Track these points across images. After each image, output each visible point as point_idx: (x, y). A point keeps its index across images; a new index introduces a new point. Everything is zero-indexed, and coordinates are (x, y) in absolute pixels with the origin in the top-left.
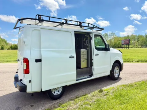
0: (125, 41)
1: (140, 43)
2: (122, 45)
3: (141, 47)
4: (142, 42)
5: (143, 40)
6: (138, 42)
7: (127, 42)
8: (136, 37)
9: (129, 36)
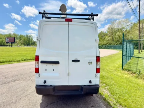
0: (10, 39)
1: (22, 42)
2: (7, 43)
3: (23, 45)
4: (24, 41)
5: (25, 39)
6: (20, 40)
7: (12, 41)
8: (18, 36)
9: (11, 34)
